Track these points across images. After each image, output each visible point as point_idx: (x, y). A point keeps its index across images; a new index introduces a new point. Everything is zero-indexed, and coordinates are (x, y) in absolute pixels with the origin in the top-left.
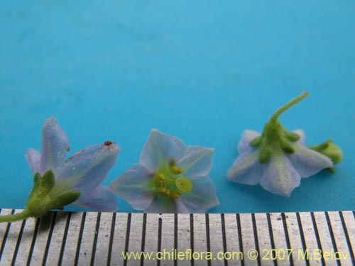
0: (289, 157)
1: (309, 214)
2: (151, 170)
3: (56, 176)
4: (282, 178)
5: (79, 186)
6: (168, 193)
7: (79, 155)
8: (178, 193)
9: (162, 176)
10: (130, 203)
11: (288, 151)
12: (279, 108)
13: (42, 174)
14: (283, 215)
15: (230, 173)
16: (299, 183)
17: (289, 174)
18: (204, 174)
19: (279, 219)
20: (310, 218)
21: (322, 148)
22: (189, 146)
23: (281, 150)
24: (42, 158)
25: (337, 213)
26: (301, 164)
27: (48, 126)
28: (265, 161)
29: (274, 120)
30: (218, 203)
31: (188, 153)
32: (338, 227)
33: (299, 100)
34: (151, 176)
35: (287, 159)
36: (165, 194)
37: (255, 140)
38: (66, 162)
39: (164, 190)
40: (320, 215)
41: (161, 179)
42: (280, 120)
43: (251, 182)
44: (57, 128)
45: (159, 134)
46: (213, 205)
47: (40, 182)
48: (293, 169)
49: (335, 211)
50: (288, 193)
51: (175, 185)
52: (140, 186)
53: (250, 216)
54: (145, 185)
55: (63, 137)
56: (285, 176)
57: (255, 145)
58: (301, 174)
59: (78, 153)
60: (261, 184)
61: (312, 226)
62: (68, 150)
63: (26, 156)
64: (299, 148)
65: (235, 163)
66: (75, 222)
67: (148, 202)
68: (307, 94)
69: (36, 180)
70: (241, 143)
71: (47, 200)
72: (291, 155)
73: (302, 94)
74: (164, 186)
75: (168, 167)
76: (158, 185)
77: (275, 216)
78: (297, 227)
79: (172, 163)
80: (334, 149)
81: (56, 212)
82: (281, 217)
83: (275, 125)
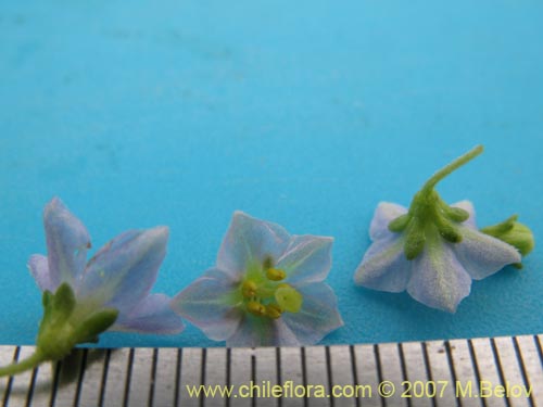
0: (453, 249)
1: (487, 341)
2: (233, 276)
3: (76, 290)
4: (443, 282)
5: (115, 300)
6: (263, 311)
7: (106, 251)
8: (279, 311)
9: (253, 285)
10: (205, 330)
11: (451, 239)
12: (437, 172)
13: (54, 291)
14: (447, 345)
15: (360, 274)
16: (469, 289)
17: (453, 276)
18: (319, 278)
19: (441, 351)
20: (490, 347)
21: (503, 231)
22: (296, 236)
23: (439, 236)
24: (50, 267)
25: (531, 337)
26: (471, 258)
27: (51, 214)
28: (415, 255)
29: (428, 191)
30: (342, 323)
31: (293, 246)
32: (533, 361)
33: (468, 159)
34: (236, 285)
35: (450, 251)
36: (258, 313)
37: (397, 221)
38: (88, 265)
39: (257, 306)
40: (504, 342)
41: (251, 290)
42: (438, 190)
43: (393, 287)
44: (65, 214)
45: (246, 218)
46: (334, 327)
47: (52, 303)
48: (460, 268)
49: (528, 334)
50: (452, 307)
51: (273, 298)
52: (217, 302)
53: (395, 347)
54: (225, 300)
55: (77, 226)
56: (448, 279)
57: (398, 229)
58: (471, 275)
59: (103, 247)
60: (409, 292)
61: (492, 361)
62: (89, 246)
63: (29, 267)
64: (468, 232)
65: (367, 258)
66: (118, 364)
67: (232, 327)
68: (480, 149)
69: (46, 301)
70: (374, 225)
71: (67, 331)
72: (456, 245)
73: (474, 148)
74: (255, 299)
75: (261, 269)
76: (247, 299)
77: (435, 346)
78: (469, 364)
79: (268, 263)
80: (522, 232)
81: (86, 350)
82: (444, 348)
83: (430, 198)
